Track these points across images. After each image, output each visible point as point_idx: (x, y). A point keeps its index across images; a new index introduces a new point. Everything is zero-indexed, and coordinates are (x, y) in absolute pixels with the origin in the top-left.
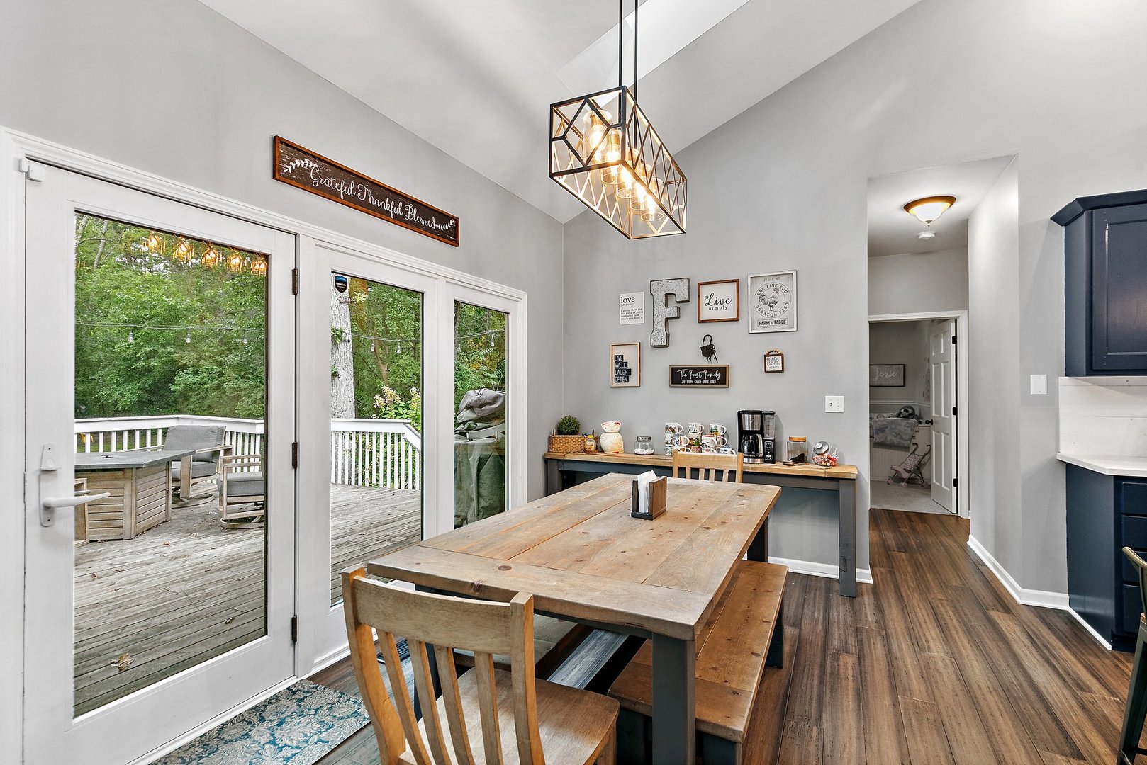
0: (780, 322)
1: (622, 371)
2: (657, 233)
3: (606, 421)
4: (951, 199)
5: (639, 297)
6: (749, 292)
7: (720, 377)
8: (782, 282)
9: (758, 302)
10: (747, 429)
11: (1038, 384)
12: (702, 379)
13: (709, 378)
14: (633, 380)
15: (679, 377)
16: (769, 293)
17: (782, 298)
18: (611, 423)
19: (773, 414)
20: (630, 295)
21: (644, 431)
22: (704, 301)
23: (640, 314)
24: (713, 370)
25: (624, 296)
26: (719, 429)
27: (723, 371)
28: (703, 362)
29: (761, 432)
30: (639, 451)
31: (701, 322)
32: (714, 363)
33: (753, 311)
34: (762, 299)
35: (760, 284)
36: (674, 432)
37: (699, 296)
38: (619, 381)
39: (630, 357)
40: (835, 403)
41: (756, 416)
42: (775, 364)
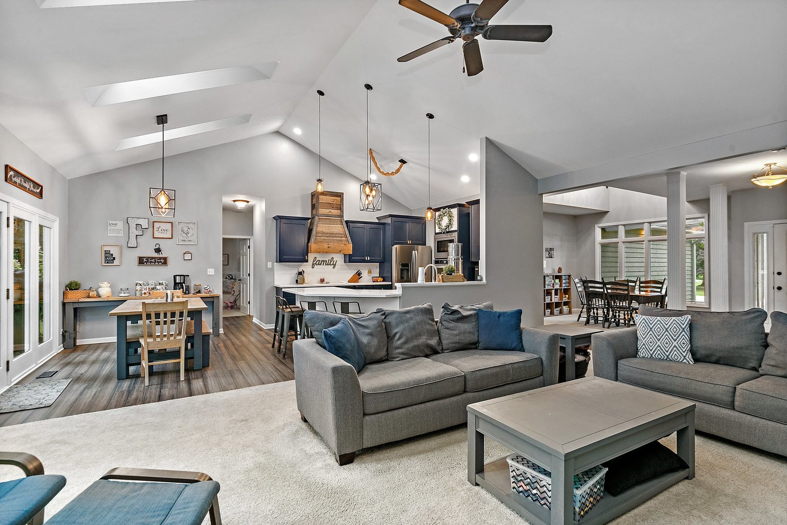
0: (190, 241)
1: (109, 258)
2: (163, 216)
3: (102, 282)
4: (248, 202)
5: (120, 225)
6: (178, 229)
7: (164, 261)
8: (190, 226)
9: (181, 232)
10: (178, 282)
11: (270, 265)
12: (155, 262)
13: (158, 262)
14: (116, 262)
15: (141, 261)
16: (185, 229)
17: (191, 231)
18: (106, 283)
19: (188, 276)
20: (114, 222)
21: (124, 287)
22: (155, 229)
23: (120, 232)
24: (160, 258)
25: (111, 222)
26: (163, 283)
27: (165, 259)
28: (156, 255)
29: (184, 283)
30: (122, 295)
31: (154, 238)
32: (161, 256)
33: (179, 236)
34: (182, 231)
35: (181, 225)
36: (141, 286)
37: (153, 227)
38: (108, 263)
39: (114, 251)
40: (211, 271)
41: (182, 277)
42: (188, 257)
